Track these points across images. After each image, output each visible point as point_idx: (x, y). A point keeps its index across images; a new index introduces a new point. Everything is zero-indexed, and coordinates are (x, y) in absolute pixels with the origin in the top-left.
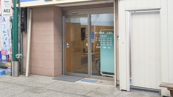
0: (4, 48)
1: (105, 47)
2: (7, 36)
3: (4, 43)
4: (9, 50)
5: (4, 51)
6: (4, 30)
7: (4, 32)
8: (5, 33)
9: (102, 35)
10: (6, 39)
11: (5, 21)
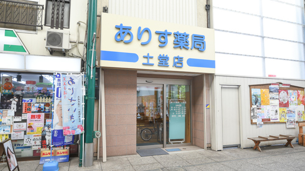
0: (71, 125)
1: (180, 116)
2: (76, 106)
3: (72, 117)
4: (78, 127)
5: (70, 130)
6: (72, 96)
7: (71, 100)
8: (73, 102)
9: (177, 104)
10: (74, 111)
11: (73, 83)
